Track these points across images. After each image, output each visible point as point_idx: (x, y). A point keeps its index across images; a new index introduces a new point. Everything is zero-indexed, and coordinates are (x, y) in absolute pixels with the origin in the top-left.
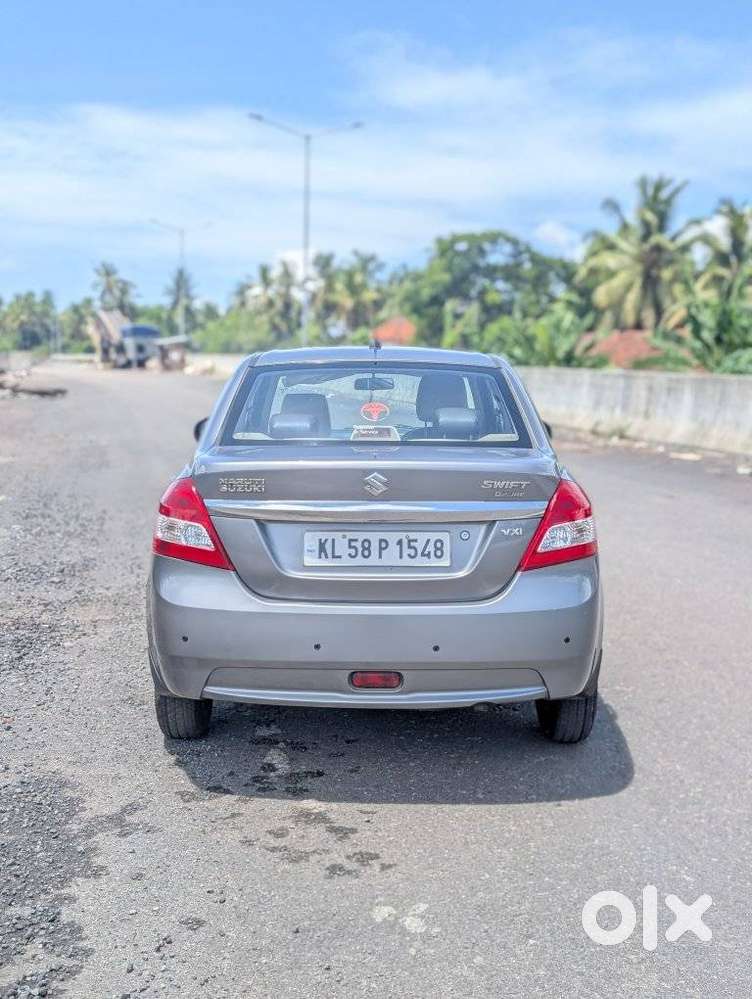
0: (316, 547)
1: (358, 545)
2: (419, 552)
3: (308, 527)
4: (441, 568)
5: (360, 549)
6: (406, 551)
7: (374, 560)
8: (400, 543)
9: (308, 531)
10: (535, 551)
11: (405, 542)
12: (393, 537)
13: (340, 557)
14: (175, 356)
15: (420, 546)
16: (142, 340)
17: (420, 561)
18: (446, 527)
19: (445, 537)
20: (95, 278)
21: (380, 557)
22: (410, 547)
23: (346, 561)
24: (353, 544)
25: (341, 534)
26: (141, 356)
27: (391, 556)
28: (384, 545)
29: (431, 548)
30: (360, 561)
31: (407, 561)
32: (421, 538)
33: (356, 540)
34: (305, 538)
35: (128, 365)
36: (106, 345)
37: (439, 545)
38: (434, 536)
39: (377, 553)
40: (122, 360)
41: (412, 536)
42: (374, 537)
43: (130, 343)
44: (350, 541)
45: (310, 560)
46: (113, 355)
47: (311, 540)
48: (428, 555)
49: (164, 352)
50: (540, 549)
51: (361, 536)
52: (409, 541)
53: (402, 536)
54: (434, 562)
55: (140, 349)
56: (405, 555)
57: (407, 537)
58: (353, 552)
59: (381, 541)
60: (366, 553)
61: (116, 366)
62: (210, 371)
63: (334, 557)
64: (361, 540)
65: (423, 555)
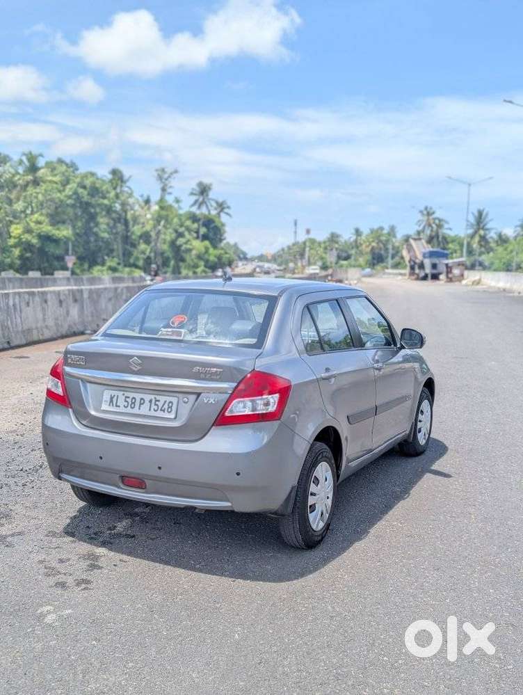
0: (109, 400)
1: (129, 400)
2: (160, 408)
3: (106, 387)
4: (170, 419)
5: (130, 403)
6: (154, 407)
7: (136, 411)
8: (151, 401)
9: (107, 389)
10: (224, 414)
11: (153, 401)
12: (147, 397)
13: (119, 406)
14: (456, 272)
15: (160, 404)
16: (436, 261)
17: (159, 414)
18: (177, 395)
19: (175, 400)
20: (419, 217)
21: (139, 409)
22: (155, 405)
23: (122, 409)
24: (127, 399)
25: (123, 393)
26: (435, 271)
27: (145, 410)
28: (142, 401)
29: (166, 406)
30: (129, 410)
31: (153, 413)
32: (162, 399)
33: (129, 397)
34: (104, 394)
35: (425, 278)
36: (412, 263)
37: (170, 405)
38: (169, 399)
39: (138, 407)
40: (422, 274)
41: (158, 398)
42: (138, 396)
43: (427, 262)
44: (126, 397)
45: (105, 407)
46: (417, 271)
47: (107, 394)
48: (164, 411)
49: (449, 269)
50: (227, 414)
51: (131, 395)
52: (156, 401)
53: (152, 397)
54: (166, 415)
55: (434, 266)
56: (152, 409)
57: (155, 398)
58: (126, 404)
59: (142, 399)
60: (133, 406)
61: (418, 279)
62: (478, 282)
63: (117, 406)
64: (131, 397)
65: (161, 410)
